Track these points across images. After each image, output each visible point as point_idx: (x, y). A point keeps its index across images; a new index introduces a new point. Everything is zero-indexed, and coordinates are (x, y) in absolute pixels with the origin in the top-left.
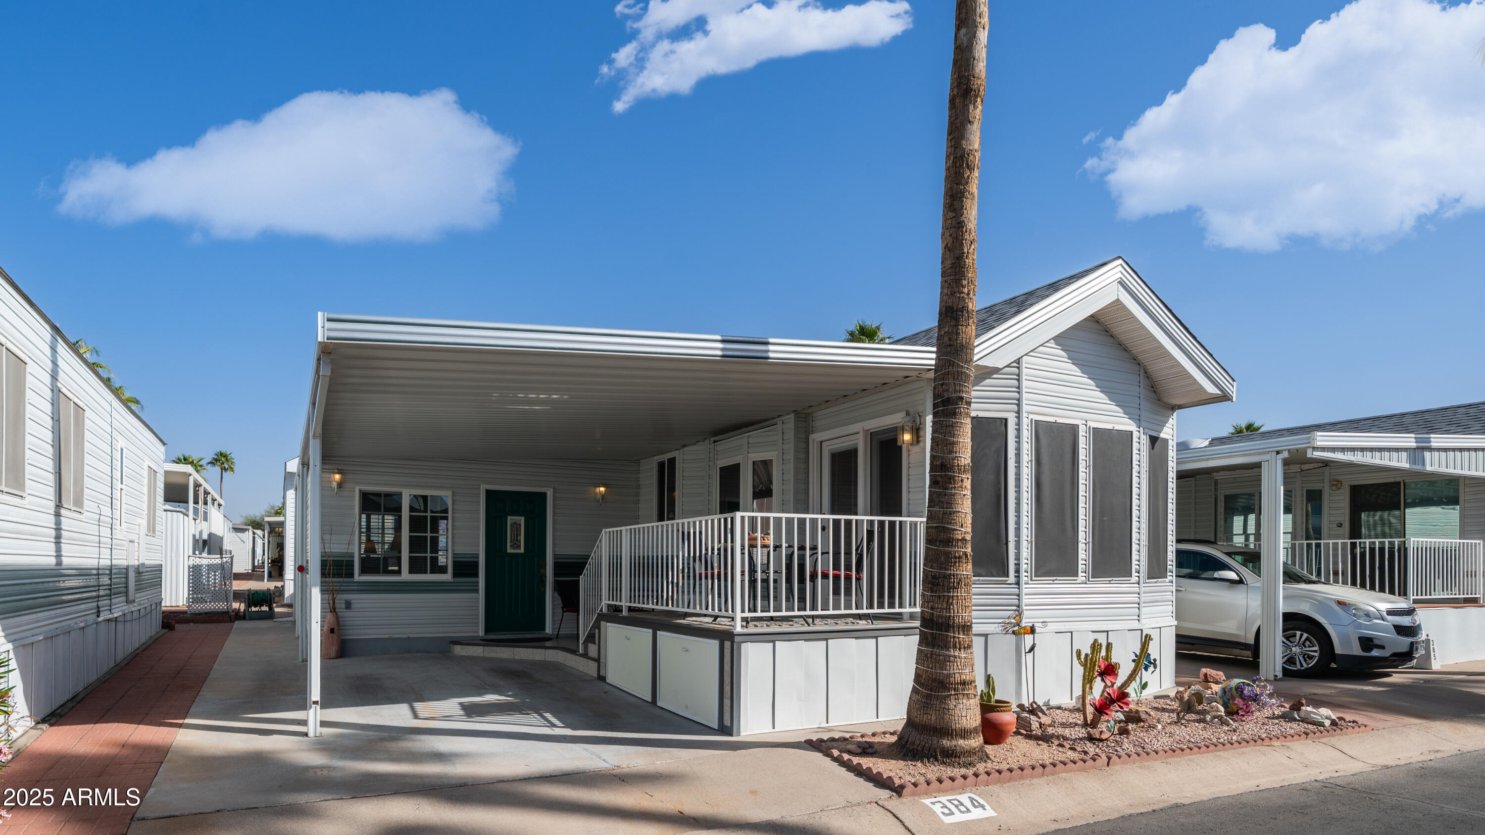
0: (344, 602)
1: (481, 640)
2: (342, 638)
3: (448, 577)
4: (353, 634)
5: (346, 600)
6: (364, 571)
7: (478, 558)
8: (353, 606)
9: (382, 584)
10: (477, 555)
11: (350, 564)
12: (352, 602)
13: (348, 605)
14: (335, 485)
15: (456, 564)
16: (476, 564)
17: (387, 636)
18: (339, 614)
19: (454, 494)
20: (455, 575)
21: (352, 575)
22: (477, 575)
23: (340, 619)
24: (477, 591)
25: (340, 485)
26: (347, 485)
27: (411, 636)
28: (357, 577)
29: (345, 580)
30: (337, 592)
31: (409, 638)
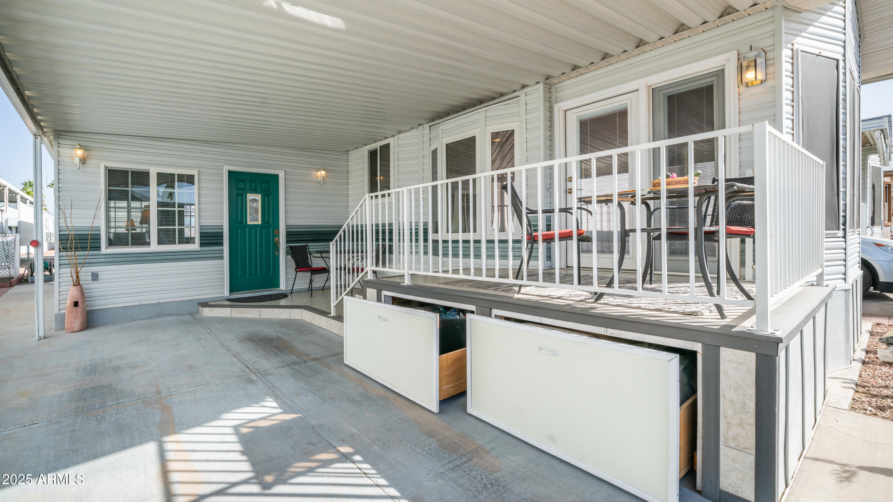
0: (90, 274)
1: (226, 300)
2: (88, 309)
3: (195, 246)
4: (99, 304)
5: (92, 272)
6: (111, 243)
7: (223, 229)
8: (99, 277)
9: (131, 256)
10: (221, 227)
11: (96, 238)
12: (99, 274)
13: (95, 277)
14: (77, 161)
15: (203, 236)
16: (220, 235)
17: (137, 304)
18: (83, 286)
19: (199, 172)
20: (202, 244)
21: (98, 248)
22: (221, 244)
23: (85, 291)
24: (222, 258)
25: (83, 161)
26: (91, 162)
27: (161, 301)
28: (104, 250)
29: (91, 253)
30: (81, 265)
31: (159, 303)
